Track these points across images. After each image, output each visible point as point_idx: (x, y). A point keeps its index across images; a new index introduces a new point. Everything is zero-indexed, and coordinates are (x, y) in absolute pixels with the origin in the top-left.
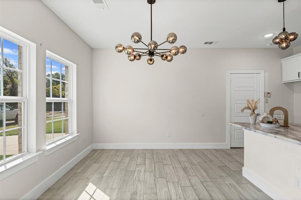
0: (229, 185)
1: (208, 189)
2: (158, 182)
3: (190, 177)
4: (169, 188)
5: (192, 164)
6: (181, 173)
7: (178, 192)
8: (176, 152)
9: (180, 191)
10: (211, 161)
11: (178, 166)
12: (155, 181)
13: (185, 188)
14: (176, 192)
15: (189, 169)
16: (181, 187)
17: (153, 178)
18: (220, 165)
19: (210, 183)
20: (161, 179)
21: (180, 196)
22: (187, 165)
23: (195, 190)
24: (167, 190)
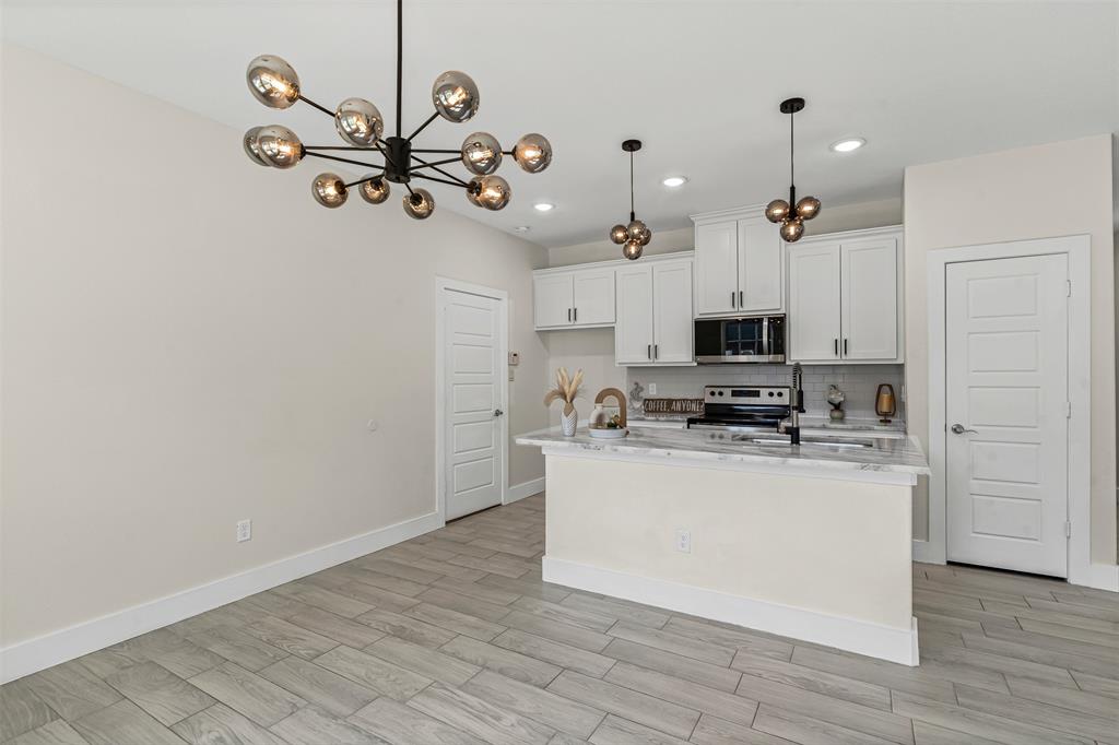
0: (546, 615)
1: (524, 649)
2: (376, 726)
3: (445, 648)
4: (433, 714)
5: (404, 609)
6: (407, 650)
7: (471, 707)
8: (295, 594)
9: (473, 701)
10: (443, 577)
11: (369, 637)
12: (355, 728)
13: (472, 684)
14: (468, 712)
15: (415, 629)
16: (459, 688)
17: (334, 726)
18: (477, 578)
19: (511, 635)
20: (369, 709)
21: (491, 713)
22: (394, 619)
23: (501, 671)
24: (435, 725)
